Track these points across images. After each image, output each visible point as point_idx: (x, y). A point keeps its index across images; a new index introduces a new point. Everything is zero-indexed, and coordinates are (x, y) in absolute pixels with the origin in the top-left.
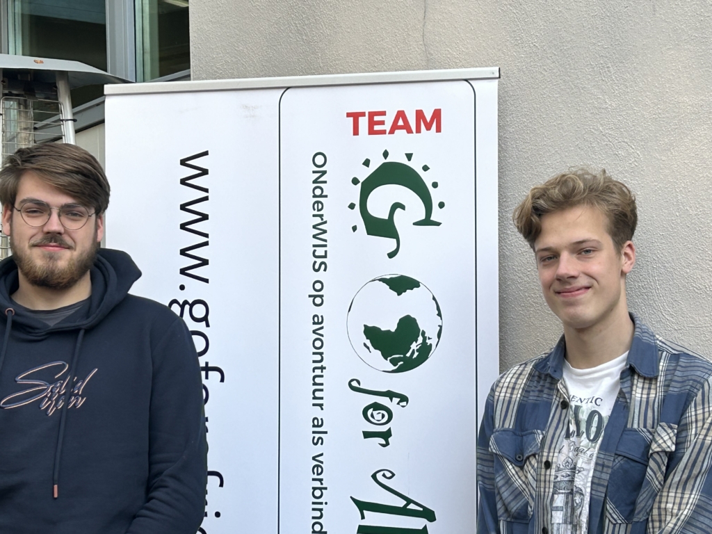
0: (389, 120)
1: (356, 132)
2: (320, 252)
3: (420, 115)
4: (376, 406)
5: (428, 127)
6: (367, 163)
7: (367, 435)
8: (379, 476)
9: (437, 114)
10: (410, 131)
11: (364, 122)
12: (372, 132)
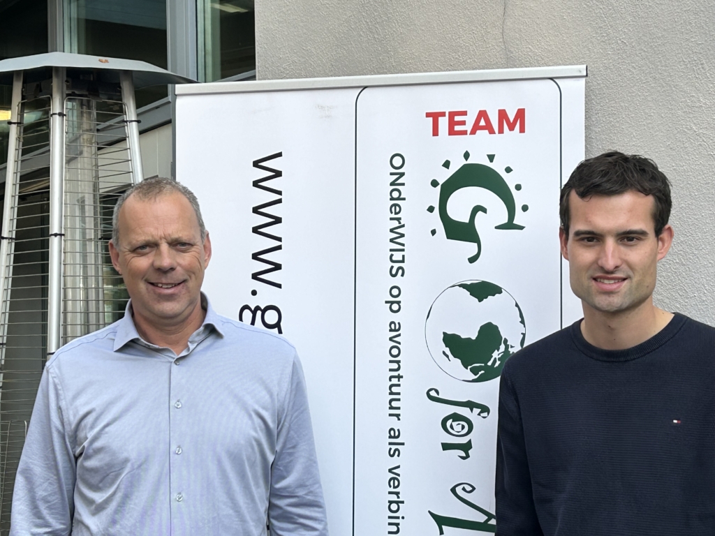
0: (470, 120)
1: (435, 133)
2: (397, 256)
3: (502, 115)
4: (456, 417)
5: (511, 128)
6: (447, 165)
7: (446, 447)
8: (459, 490)
9: (521, 114)
10: (492, 132)
11: (443, 123)
12: (452, 132)
